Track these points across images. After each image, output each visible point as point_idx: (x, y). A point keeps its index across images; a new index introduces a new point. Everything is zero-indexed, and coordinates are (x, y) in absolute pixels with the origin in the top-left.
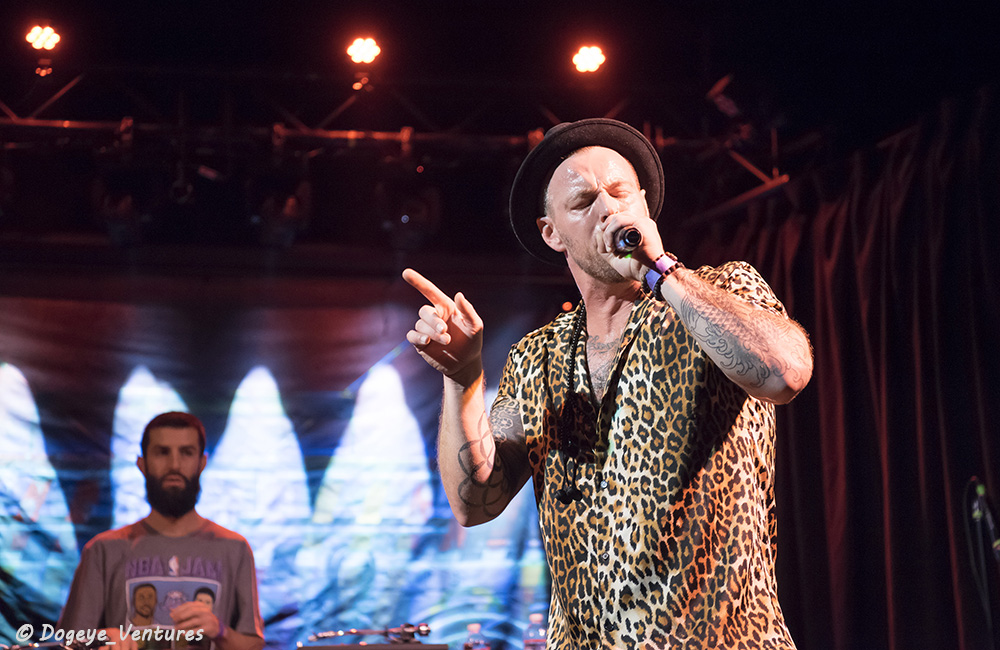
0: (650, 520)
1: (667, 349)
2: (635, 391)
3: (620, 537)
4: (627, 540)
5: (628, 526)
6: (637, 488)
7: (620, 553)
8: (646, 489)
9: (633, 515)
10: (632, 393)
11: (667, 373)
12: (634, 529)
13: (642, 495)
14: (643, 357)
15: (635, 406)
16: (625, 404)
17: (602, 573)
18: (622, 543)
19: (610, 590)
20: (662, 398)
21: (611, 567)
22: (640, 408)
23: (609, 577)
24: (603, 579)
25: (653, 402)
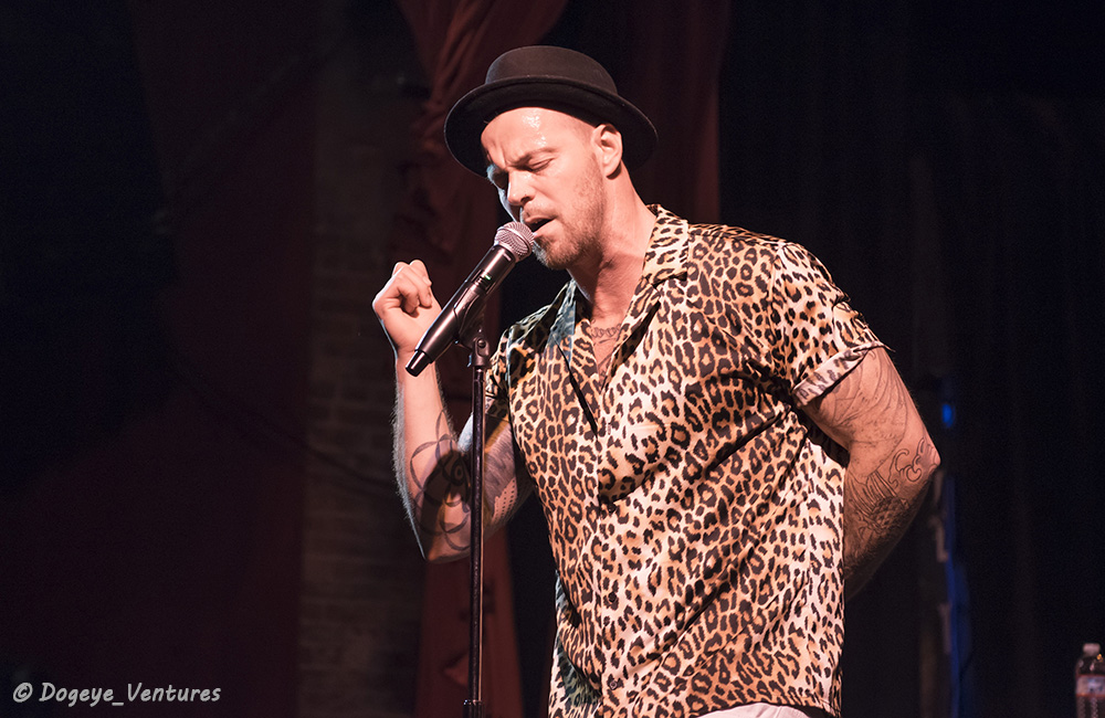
0: (677, 562)
1: (702, 357)
2: (660, 404)
3: (636, 578)
4: (643, 582)
5: (648, 566)
6: (661, 522)
7: (634, 596)
8: (674, 525)
9: (656, 554)
10: (655, 406)
11: (703, 387)
12: (653, 570)
13: (669, 533)
14: (668, 363)
15: (660, 422)
16: (646, 420)
17: (607, 619)
18: (637, 586)
19: (617, 639)
20: (701, 418)
21: (620, 612)
22: (668, 425)
23: (616, 624)
24: (609, 626)
25: (687, 420)
